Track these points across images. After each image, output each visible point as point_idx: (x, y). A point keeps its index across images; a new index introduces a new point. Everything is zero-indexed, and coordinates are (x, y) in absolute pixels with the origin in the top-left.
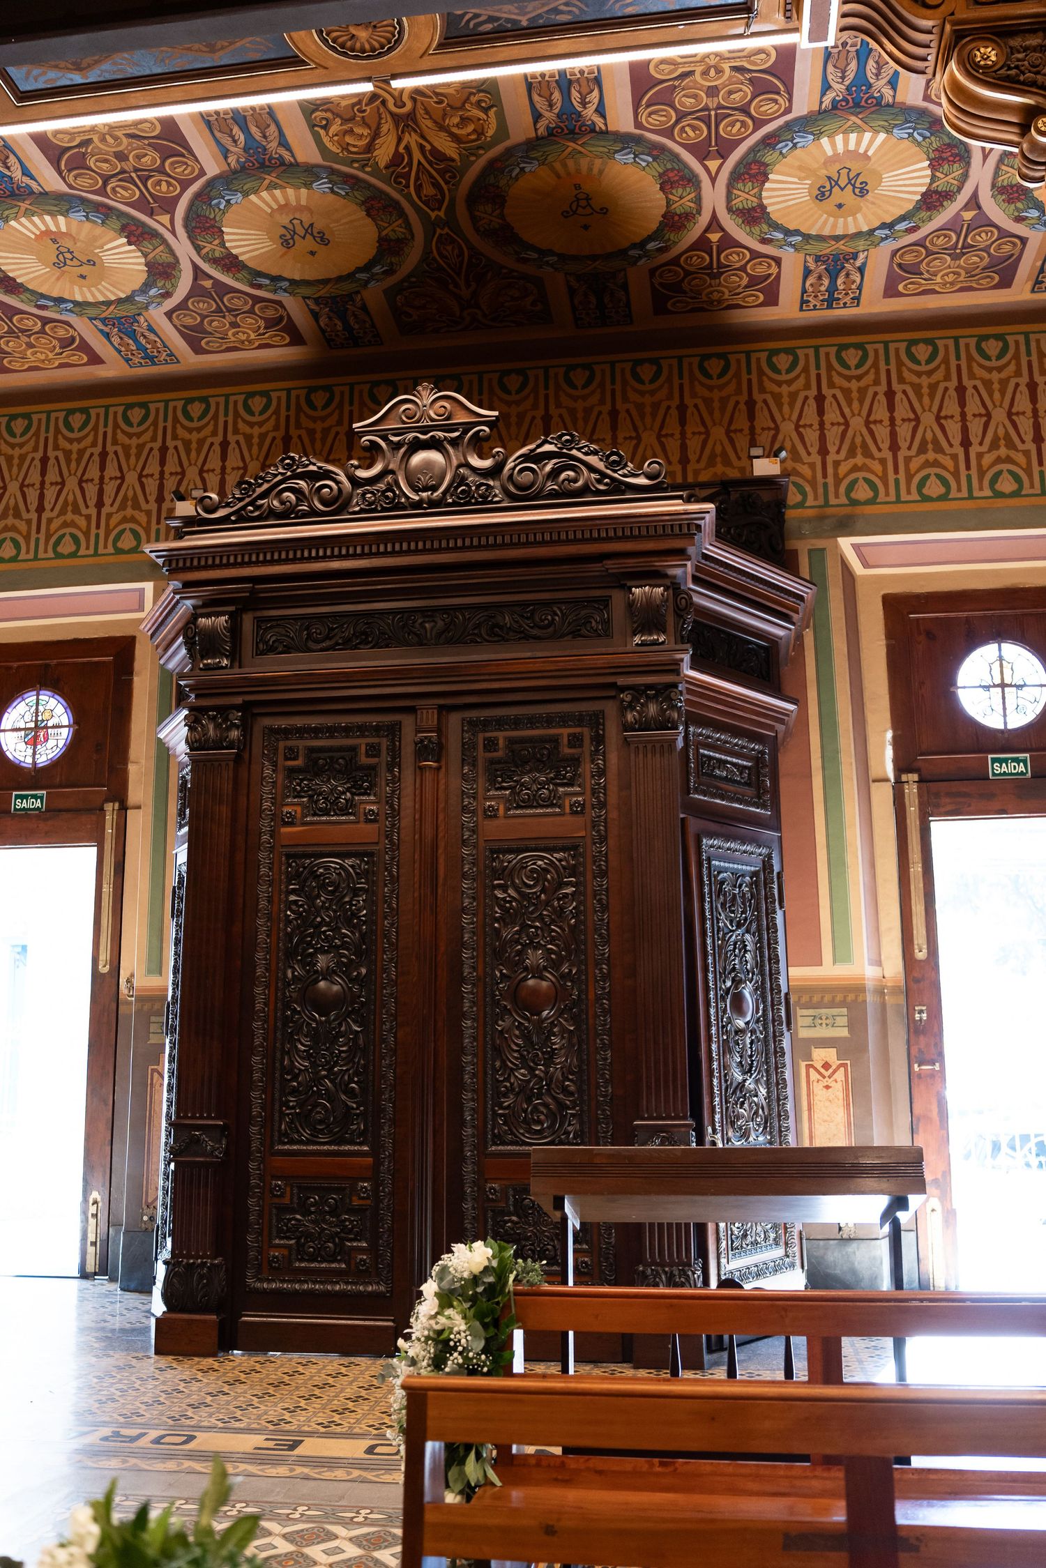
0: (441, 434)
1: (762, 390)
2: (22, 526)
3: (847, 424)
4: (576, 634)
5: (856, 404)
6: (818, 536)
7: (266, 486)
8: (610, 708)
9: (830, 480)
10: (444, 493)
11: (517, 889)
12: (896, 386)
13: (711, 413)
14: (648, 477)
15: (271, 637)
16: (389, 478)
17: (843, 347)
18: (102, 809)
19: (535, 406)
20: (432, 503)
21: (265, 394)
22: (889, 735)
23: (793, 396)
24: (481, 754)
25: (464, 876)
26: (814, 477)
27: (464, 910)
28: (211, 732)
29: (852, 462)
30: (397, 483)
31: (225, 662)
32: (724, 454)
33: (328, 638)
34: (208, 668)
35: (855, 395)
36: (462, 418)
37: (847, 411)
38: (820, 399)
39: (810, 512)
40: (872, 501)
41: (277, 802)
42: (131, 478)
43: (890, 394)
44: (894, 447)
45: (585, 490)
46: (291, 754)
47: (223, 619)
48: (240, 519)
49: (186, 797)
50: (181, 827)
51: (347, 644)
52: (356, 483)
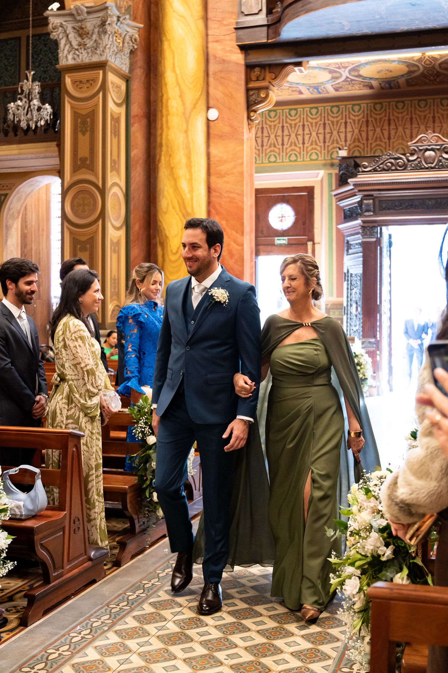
0: (435, 147)
2: (277, 150)
7: (382, 161)
10: (436, 165)
15: (384, 206)
16: (419, 160)
18: (306, 244)
20: (432, 168)
21: (359, 105)
28: (368, 233)
30: (421, 161)
31: (372, 214)
33: (401, 206)
36: (440, 143)
42: (314, 134)
47: (371, 201)
48: (375, 170)
49: (349, 246)
50: (347, 255)
51: (406, 208)
52: (409, 161)
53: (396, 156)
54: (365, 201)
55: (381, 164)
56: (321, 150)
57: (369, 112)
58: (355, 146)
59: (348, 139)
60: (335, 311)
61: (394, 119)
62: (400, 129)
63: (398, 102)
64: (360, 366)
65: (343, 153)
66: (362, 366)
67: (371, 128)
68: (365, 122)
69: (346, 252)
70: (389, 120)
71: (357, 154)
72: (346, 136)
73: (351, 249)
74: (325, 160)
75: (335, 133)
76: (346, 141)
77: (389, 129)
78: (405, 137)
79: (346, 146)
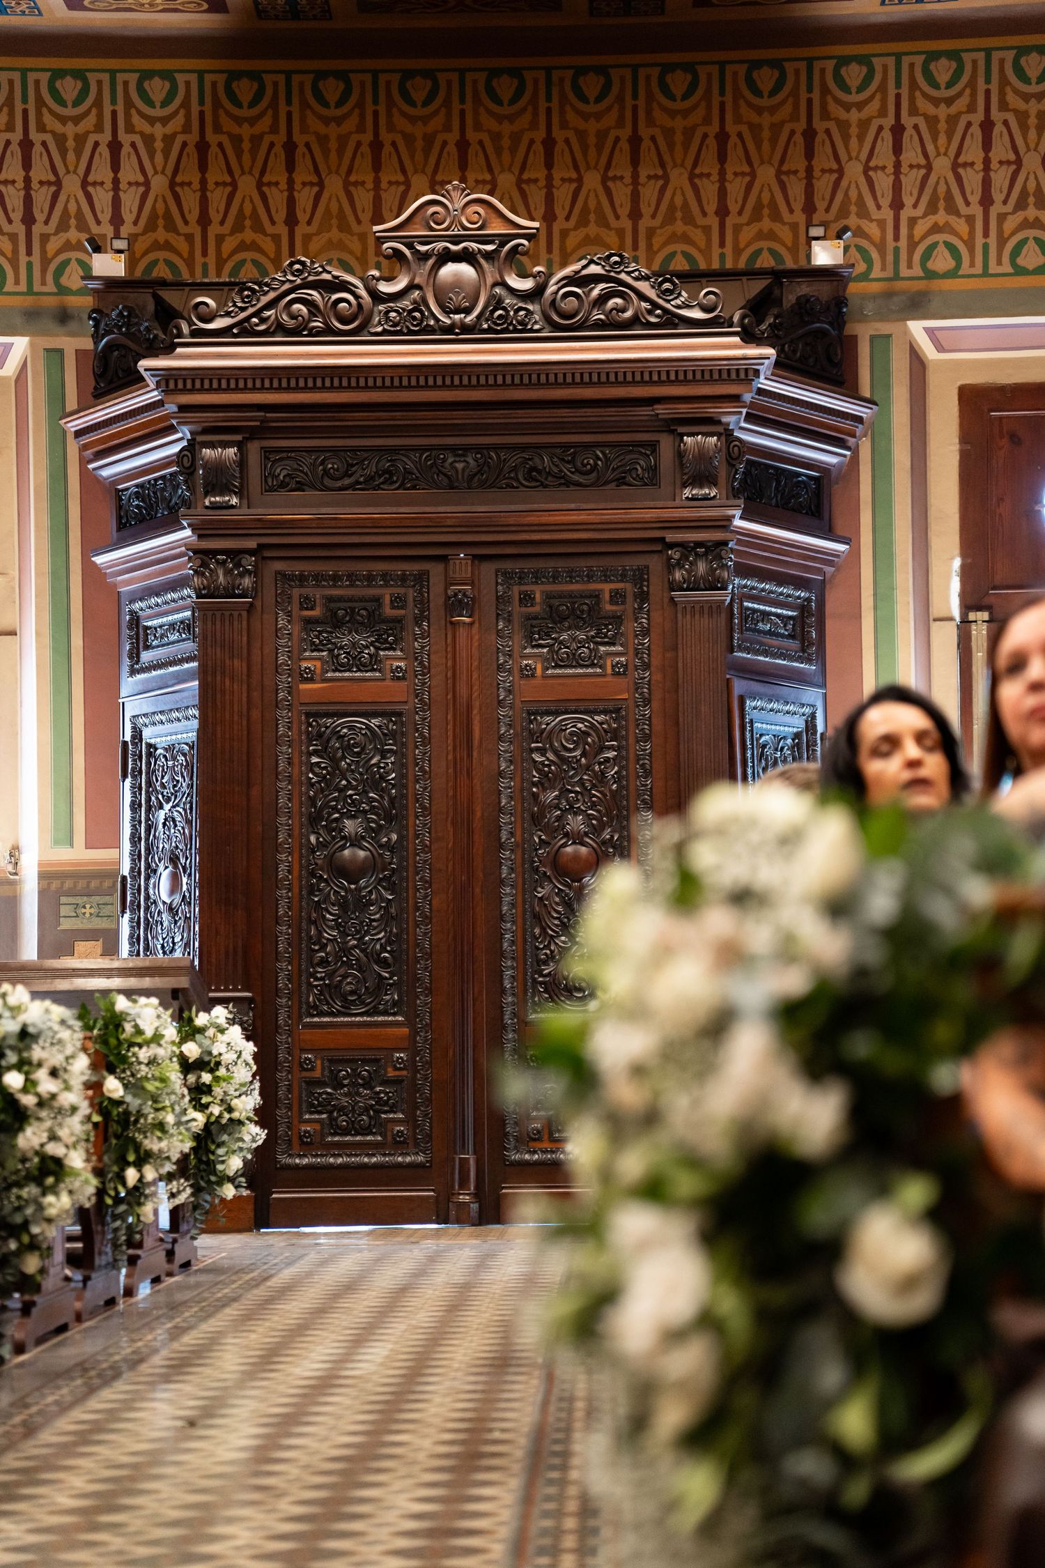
0: (474, 246)
1: (826, 115)
3: (929, 167)
4: (621, 481)
5: (942, 140)
6: (883, 318)
7: (272, 295)
8: (655, 564)
9: (903, 243)
10: (479, 317)
11: (556, 753)
12: (996, 115)
13: (759, 147)
14: (705, 309)
15: (281, 471)
16: (416, 294)
17: (933, 56)
19: (534, 125)
20: (466, 329)
21: (167, 75)
22: (957, 563)
23: (864, 125)
24: (517, 609)
25: (501, 738)
26: (883, 239)
27: (501, 774)
28: (221, 578)
29: (931, 220)
30: (424, 301)
31: (234, 501)
32: (773, 205)
33: (346, 475)
34: (214, 506)
35: (942, 126)
36: (497, 229)
37: (930, 148)
38: (898, 130)
39: (875, 287)
40: (953, 274)
41: (293, 655)
43: (987, 126)
44: (986, 201)
45: (635, 321)
46: (307, 603)
47: (231, 452)
48: (243, 332)
49: (140, 636)
50: (133, 672)
51: (369, 483)
52: (377, 297)
53: (326, 276)
54: (207, 452)
55: (268, 306)
56: (15, 251)
57: (208, 108)
58: (156, 246)
59: (128, 217)
60: (79, 900)
61: (307, 145)
62: (334, 185)
63: (321, 75)
64: (212, 1071)
65: (109, 265)
66: (222, 1072)
67: (216, 174)
68: (191, 149)
69: (126, 662)
70: (290, 147)
71: (162, 272)
72: (116, 203)
73: (147, 647)
74: (30, 292)
75: (72, 184)
76: (117, 220)
77: (291, 182)
78: (351, 219)
79: (117, 236)
